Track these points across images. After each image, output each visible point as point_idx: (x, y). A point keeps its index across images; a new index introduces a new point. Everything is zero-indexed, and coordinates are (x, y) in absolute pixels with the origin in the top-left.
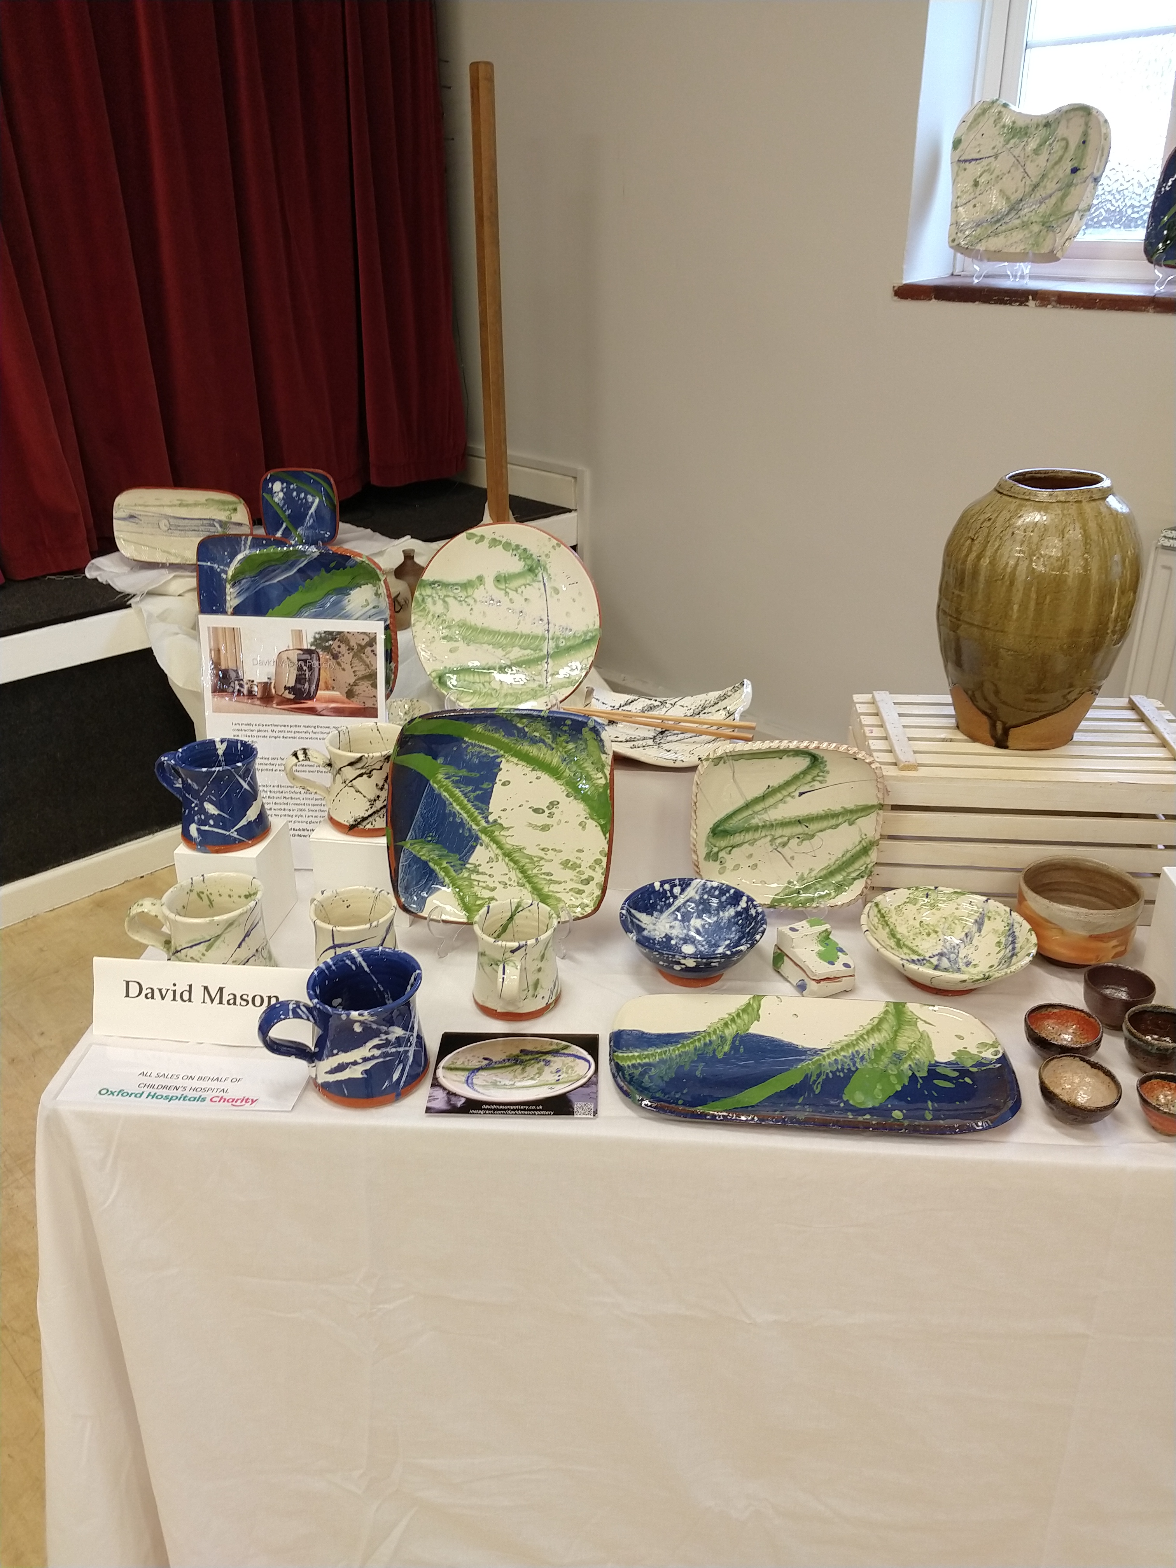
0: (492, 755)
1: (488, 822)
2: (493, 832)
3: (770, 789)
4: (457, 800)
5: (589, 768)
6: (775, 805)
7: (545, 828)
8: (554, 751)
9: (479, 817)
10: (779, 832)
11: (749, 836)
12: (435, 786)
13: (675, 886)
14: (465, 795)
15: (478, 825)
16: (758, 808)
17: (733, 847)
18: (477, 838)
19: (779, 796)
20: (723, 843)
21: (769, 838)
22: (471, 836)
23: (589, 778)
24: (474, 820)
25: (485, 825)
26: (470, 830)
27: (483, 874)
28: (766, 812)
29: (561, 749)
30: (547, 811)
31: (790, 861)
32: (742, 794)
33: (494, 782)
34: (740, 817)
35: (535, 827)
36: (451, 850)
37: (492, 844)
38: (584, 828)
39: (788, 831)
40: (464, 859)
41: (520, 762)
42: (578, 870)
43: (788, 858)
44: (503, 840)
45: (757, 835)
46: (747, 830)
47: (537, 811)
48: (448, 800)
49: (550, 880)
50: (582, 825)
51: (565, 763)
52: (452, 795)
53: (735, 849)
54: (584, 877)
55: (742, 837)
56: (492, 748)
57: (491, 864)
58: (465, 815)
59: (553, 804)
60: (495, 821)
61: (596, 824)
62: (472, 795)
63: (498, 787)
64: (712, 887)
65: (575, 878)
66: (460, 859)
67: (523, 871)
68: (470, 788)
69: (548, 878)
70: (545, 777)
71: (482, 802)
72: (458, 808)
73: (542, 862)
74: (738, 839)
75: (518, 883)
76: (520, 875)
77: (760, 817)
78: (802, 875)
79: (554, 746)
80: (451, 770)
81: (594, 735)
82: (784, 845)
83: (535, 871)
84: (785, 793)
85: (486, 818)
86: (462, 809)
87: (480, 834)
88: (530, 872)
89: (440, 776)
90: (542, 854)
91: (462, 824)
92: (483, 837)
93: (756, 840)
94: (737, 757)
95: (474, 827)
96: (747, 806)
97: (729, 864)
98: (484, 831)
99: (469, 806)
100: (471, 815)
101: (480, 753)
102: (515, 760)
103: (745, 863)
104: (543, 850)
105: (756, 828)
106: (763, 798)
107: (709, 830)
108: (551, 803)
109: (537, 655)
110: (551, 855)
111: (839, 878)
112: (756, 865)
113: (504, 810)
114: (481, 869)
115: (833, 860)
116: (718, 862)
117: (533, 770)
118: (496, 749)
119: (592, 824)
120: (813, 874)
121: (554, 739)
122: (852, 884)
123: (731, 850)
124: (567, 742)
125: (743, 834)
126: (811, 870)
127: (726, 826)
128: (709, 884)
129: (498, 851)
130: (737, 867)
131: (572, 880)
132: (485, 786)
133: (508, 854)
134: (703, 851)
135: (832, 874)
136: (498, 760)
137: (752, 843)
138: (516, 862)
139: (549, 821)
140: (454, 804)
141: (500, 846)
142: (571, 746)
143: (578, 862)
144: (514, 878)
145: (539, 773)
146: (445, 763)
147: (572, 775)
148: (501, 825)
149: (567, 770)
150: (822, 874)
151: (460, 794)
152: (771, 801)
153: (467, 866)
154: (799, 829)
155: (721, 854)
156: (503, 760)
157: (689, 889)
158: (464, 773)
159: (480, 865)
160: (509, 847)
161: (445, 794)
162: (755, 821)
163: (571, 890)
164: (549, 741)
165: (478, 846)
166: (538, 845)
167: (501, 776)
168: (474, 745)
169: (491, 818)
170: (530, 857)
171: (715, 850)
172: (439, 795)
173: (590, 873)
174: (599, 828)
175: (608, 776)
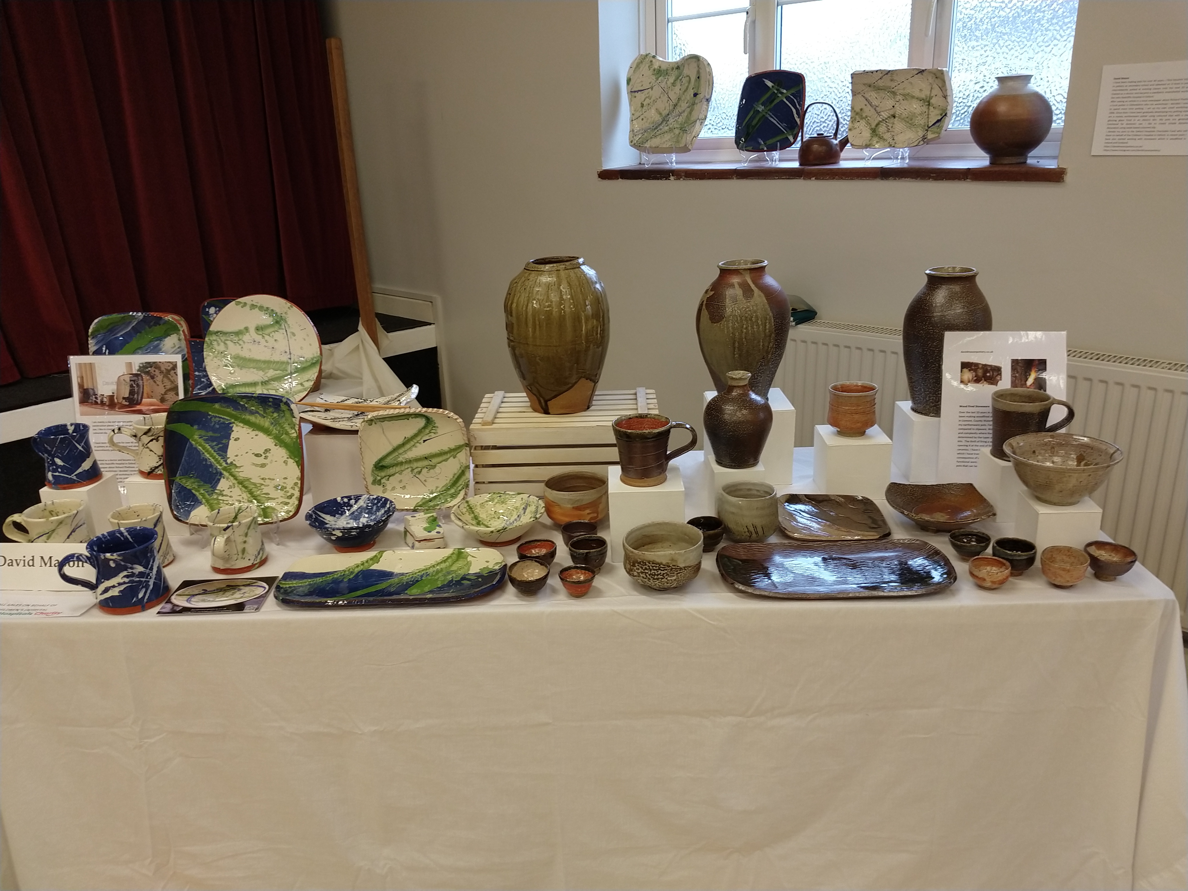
0: (227, 422)
1: (227, 463)
2: (230, 469)
3: (406, 439)
4: (207, 451)
5: (287, 428)
6: (410, 449)
7: (263, 466)
8: (265, 418)
9: (222, 461)
10: (415, 465)
11: (398, 469)
12: (193, 442)
13: (351, 499)
14: (212, 447)
15: (221, 465)
16: (401, 451)
17: (390, 476)
18: (221, 474)
19: (412, 443)
20: (383, 474)
21: (410, 469)
22: (217, 473)
23: (287, 434)
24: (219, 463)
25: (226, 465)
26: (216, 469)
27: (226, 496)
28: (406, 453)
29: (269, 417)
30: (264, 455)
31: (424, 483)
32: (390, 443)
33: (229, 439)
34: (391, 457)
35: (257, 465)
36: (205, 482)
37: (230, 477)
38: (287, 464)
39: (420, 464)
40: (214, 487)
41: (245, 426)
42: (285, 490)
43: (423, 481)
44: (237, 474)
45: (403, 468)
46: (396, 465)
47: (257, 455)
48: (201, 451)
49: (268, 498)
50: (285, 462)
51: (273, 425)
52: (204, 448)
53: (391, 478)
54: (289, 494)
55: (394, 470)
56: (227, 418)
57: (231, 490)
58: (213, 460)
59: (267, 451)
60: (232, 463)
61: (293, 461)
62: (216, 448)
63: (232, 442)
64: (373, 499)
65: (283, 496)
66: (211, 487)
67: (251, 493)
68: (215, 443)
69: (267, 496)
70: (261, 434)
71: (223, 452)
72: (208, 455)
73: (263, 487)
74: (391, 471)
75: (248, 500)
76: (249, 496)
77: (403, 456)
78: (432, 490)
79: (265, 415)
80: (203, 433)
81: (287, 407)
82: (420, 472)
83: (258, 493)
84: (415, 441)
85: (226, 461)
86: (210, 456)
87: (222, 471)
88: (255, 493)
89: (196, 437)
90: (262, 482)
91: (211, 466)
92: (225, 473)
93: (403, 471)
94: (382, 420)
95: (219, 467)
96: (395, 450)
97: (389, 487)
98: (225, 469)
99: (215, 454)
100: (216, 460)
101: (219, 421)
102: (242, 425)
103: (398, 486)
104: (262, 479)
105: (401, 463)
106: (403, 444)
107: (372, 466)
108: (266, 450)
109: (284, 374)
110: (268, 482)
111: (453, 491)
112: (405, 486)
113: (237, 456)
114: (224, 493)
115: (448, 481)
116: (382, 486)
117: (253, 430)
118: (229, 418)
119: (291, 461)
120: (438, 489)
121: (265, 412)
122: (459, 493)
123: (389, 478)
124: (273, 413)
125: (394, 467)
126: (437, 487)
127: (385, 463)
128: (372, 497)
129: (235, 481)
130: (393, 488)
131: (282, 497)
132: (224, 441)
133: (241, 483)
134: (370, 479)
135: (448, 489)
136: (231, 425)
137: (401, 472)
138: (246, 487)
139: (265, 461)
140: (206, 454)
141: (236, 478)
142: (275, 415)
143: (285, 485)
144: (246, 497)
145: (257, 432)
146: (199, 429)
147: (277, 432)
148: (235, 465)
149: (274, 430)
150: (443, 489)
151: (209, 447)
152: (408, 446)
153: (216, 491)
154: (426, 463)
155: (383, 481)
156: (234, 425)
157: (360, 501)
158: (210, 434)
159: (224, 490)
160: (241, 478)
161: (200, 447)
162: (400, 459)
163: (281, 503)
164: (262, 413)
165: (222, 480)
166: (260, 476)
167: (233, 435)
168: (216, 417)
169: (229, 461)
170: (254, 484)
171: (379, 478)
172: (196, 448)
173: (292, 491)
174: (295, 464)
175: (298, 431)
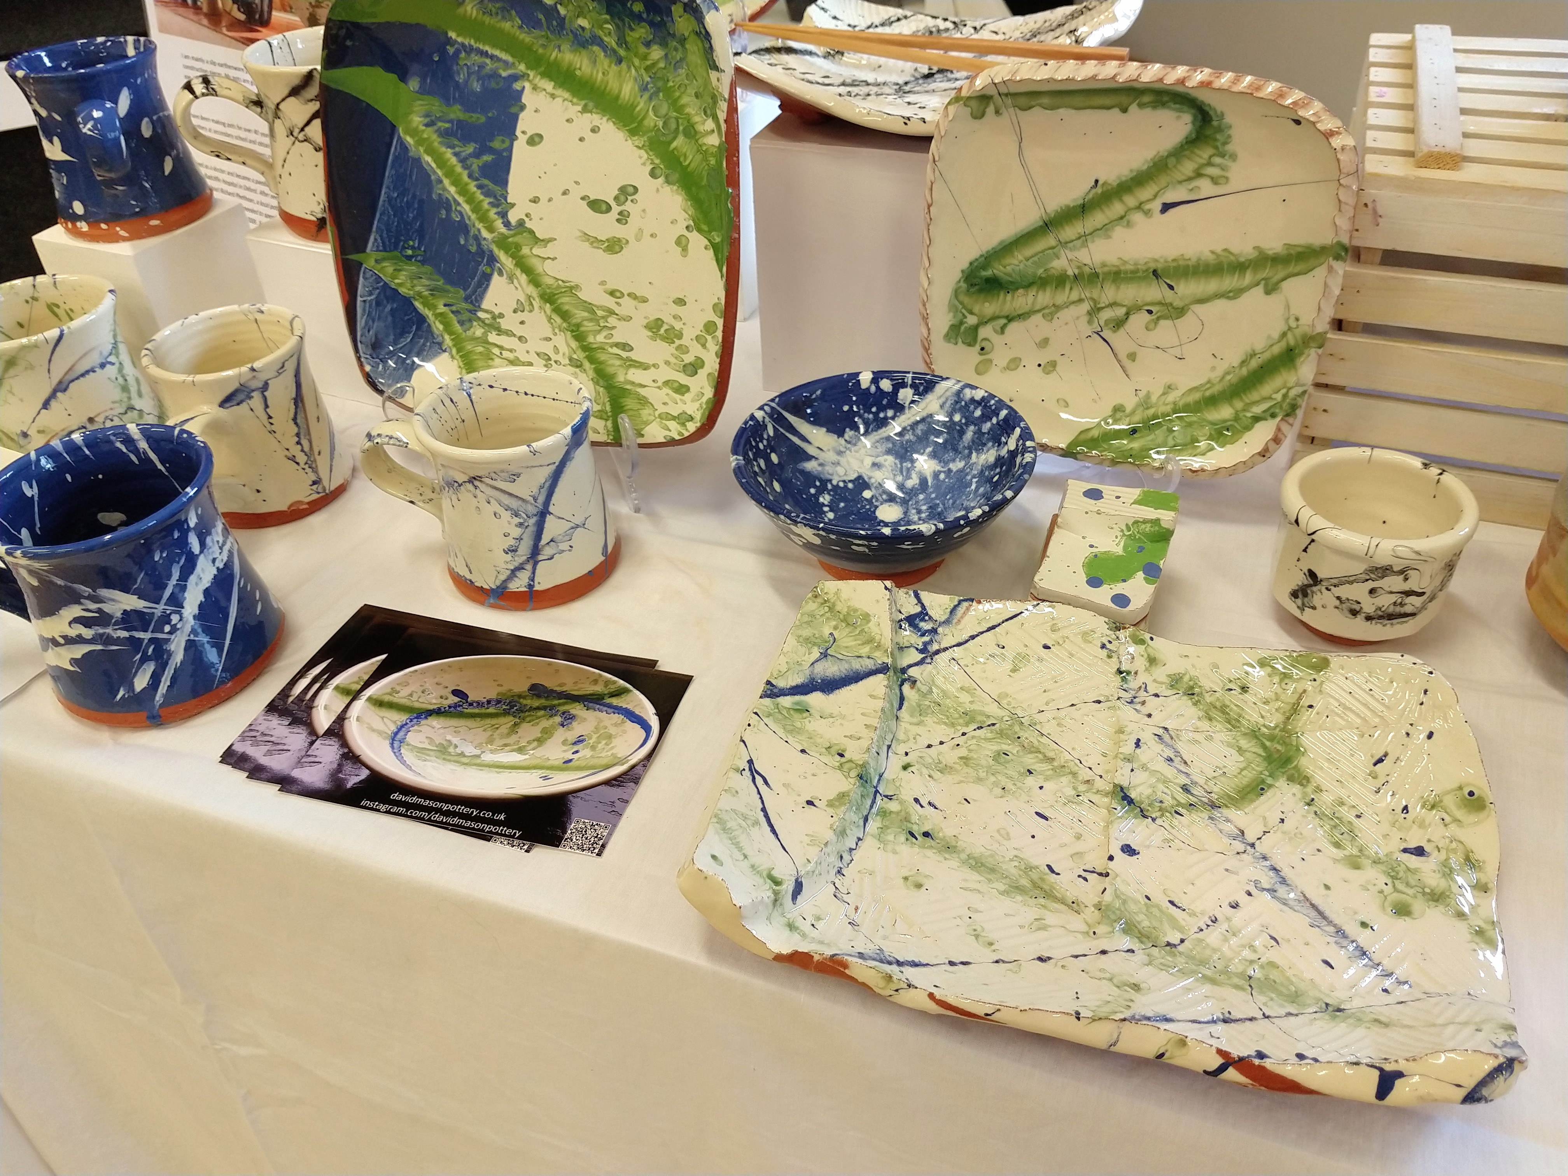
0: (504, 74)
1: (507, 224)
2: (518, 247)
4: (450, 173)
5: (692, 108)
7: (614, 246)
8: (624, 65)
9: (492, 213)
12: (409, 140)
14: (463, 161)
15: (491, 229)
18: (492, 260)
21: (1086, 307)
22: (481, 252)
23: (691, 132)
24: (483, 218)
25: (503, 230)
26: (477, 238)
27: (509, 333)
29: (636, 62)
30: (616, 209)
33: (513, 137)
35: (595, 242)
36: (450, 281)
37: (518, 272)
38: (685, 249)
40: (475, 298)
41: (559, 92)
42: (677, 342)
44: (539, 267)
47: (597, 206)
48: (435, 172)
49: (629, 359)
50: (682, 243)
51: (646, 96)
52: (441, 162)
53: (1013, 326)
54: (689, 358)
56: (504, 56)
57: (520, 316)
58: (466, 208)
59: (626, 192)
60: (521, 223)
61: (707, 242)
62: (476, 164)
63: (520, 148)
65: (673, 360)
66: (467, 299)
67: (579, 336)
68: (470, 149)
69: (624, 354)
70: (608, 127)
71: (495, 182)
72: (452, 190)
73: (612, 321)
74: (1019, 301)
75: (571, 359)
76: (574, 344)
79: (622, 52)
80: (435, 105)
83: (600, 338)
85: (504, 215)
86: (460, 193)
87: (496, 250)
88: (591, 339)
89: (417, 120)
90: (610, 302)
91: (463, 227)
92: (502, 256)
93: (1059, 308)
95: (485, 234)
98: (502, 242)
99: (472, 187)
100: (476, 209)
101: (481, 67)
102: (549, 86)
104: (612, 293)
108: (623, 190)
110: (627, 306)
113: (535, 200)
114: (504, 324)
117: (585, 110)
118: (510, 59)
119: (697, 241)
120: (1171, 398)
121: (622, 41)
124: (648, 44)
125: (1033, 291)
126: (1169, 388)
129: (531, 290)
131: (667, 363)
132: (497, 144)
133: (549, 298)
136: (517, 86)
138: (565, 315)
139: (620, 231)
140: (446, 182)
141: (534, 280)
143: (678, 326)
144: (563, 348)
145: (596, 119)
146: (423, 91)
147: (660, 124)
148: (531, 232)
149: (651, 113)
151: (454, 160)
153: (481, 314)
156: (527, 85)
158: (456, 112)
159: (501, 316)
160: (550, 281)
161: (428, 159)
162: (1059, 263)
163: (666, 383)
164: (611, 41)
165: (496, 277)
166: (603, 283)
167: (526, 124)
168: (469, 50)
169: (513, 216)
170: (589, 308)
172: (418, 161)
173: (696, 350)
174: (711, 252)
175: (723, 126)
